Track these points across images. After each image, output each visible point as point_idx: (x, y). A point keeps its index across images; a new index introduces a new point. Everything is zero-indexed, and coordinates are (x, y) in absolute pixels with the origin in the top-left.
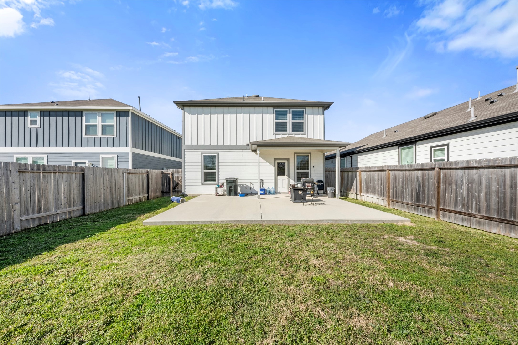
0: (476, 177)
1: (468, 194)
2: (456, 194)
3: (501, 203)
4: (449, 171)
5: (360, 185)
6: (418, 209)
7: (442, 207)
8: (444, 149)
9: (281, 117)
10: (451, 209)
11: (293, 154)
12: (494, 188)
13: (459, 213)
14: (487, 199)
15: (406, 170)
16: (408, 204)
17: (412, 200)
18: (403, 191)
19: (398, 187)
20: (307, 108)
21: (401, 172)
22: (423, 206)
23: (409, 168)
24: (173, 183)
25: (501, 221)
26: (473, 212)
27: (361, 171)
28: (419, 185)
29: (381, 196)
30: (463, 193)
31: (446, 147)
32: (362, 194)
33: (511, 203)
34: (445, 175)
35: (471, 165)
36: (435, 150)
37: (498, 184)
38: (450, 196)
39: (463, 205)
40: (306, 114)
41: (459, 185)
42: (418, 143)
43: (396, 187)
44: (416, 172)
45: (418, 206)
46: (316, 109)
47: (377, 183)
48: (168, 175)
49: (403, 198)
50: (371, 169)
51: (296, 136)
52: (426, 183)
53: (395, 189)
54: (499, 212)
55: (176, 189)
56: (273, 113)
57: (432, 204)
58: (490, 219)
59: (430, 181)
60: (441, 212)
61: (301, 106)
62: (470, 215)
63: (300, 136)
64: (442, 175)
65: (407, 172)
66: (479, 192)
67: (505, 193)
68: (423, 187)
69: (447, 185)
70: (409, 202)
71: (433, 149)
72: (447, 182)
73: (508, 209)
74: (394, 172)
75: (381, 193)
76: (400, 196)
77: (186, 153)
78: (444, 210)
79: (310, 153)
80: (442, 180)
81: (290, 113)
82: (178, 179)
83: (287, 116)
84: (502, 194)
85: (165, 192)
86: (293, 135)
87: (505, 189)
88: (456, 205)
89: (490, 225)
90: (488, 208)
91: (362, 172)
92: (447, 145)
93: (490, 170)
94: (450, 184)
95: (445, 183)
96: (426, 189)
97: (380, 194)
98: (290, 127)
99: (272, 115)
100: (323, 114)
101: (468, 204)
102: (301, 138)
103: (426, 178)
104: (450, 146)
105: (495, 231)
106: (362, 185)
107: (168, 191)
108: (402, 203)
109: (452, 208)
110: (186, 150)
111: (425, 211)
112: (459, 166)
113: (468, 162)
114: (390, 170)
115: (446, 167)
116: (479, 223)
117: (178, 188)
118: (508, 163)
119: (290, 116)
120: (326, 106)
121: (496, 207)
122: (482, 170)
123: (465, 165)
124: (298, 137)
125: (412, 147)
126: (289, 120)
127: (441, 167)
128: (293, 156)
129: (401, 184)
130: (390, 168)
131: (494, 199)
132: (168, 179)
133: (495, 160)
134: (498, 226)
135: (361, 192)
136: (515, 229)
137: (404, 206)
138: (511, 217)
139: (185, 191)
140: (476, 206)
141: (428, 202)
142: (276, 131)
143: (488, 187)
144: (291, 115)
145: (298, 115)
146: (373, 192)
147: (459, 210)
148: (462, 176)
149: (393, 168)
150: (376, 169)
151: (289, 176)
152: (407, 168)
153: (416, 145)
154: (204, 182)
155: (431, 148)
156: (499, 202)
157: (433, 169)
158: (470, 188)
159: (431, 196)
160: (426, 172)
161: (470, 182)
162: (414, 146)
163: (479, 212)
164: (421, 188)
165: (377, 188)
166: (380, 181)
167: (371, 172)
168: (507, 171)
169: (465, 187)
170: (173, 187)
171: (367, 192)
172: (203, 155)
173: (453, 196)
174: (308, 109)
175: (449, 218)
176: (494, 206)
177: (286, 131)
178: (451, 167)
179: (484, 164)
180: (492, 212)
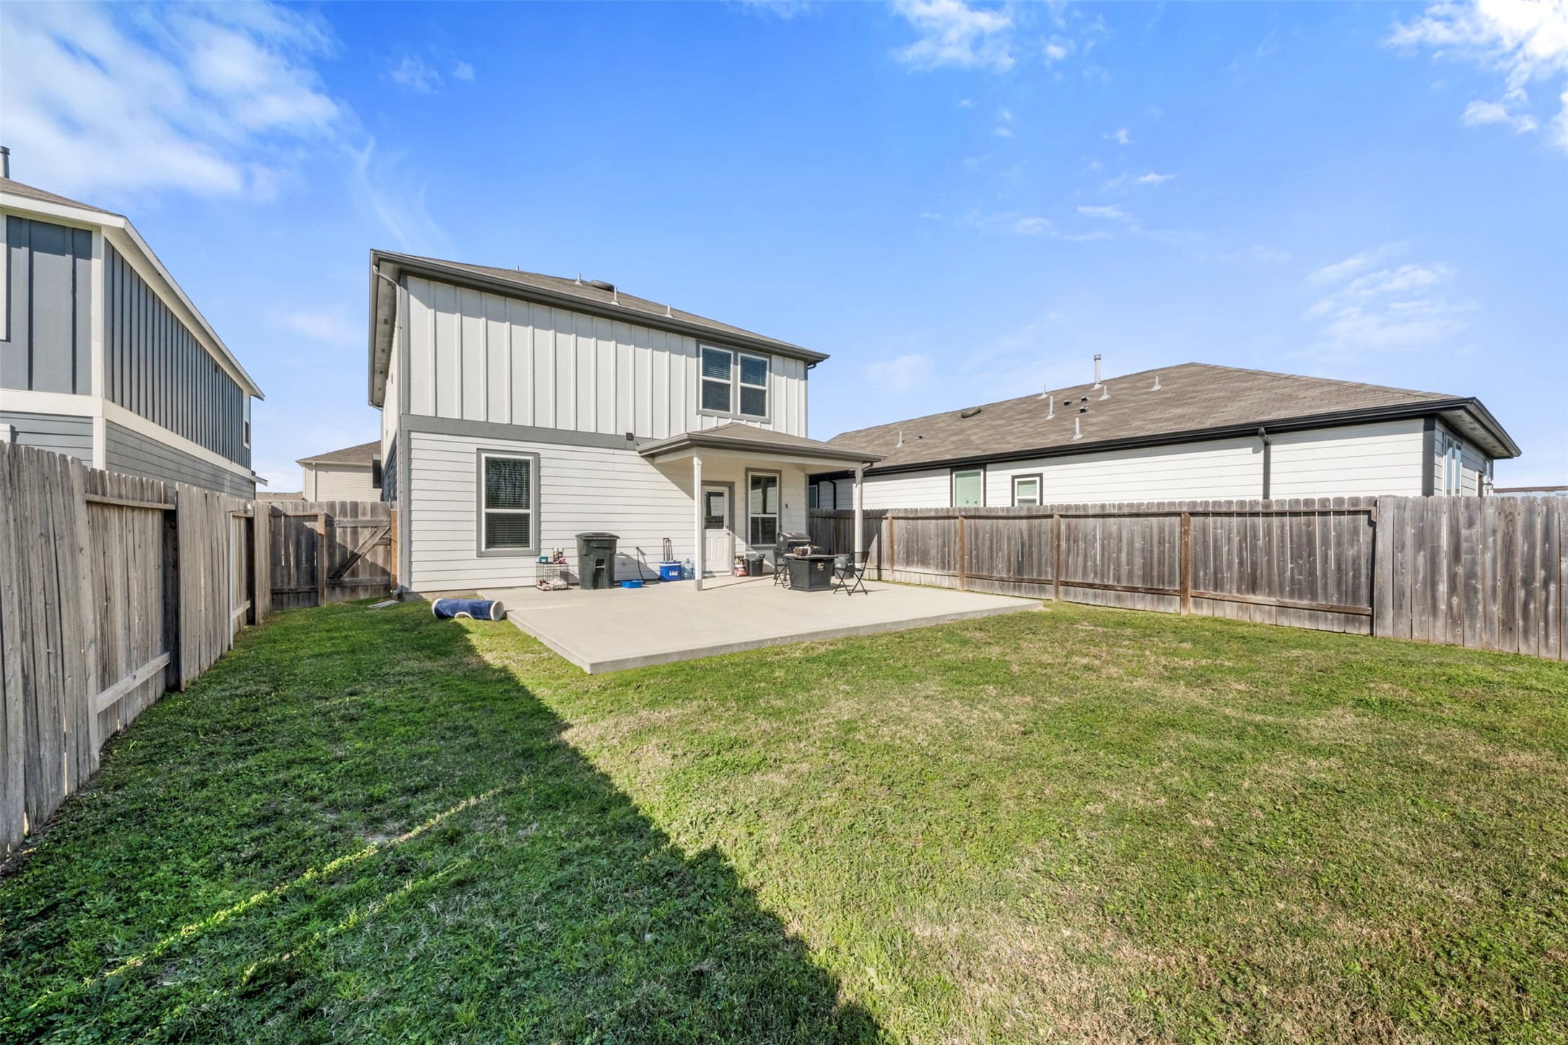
0: (1114, 529)
1: (1103, 555)
2: (1086, 556)
3: (1147, 566)
4: (1074, 520)
5: (892, 547)
6: (1020, 587)
7: (1062, 579)
8: (1034, 482)
9: (714, 369)
10: (1077, 580)
11: (743, 471)
12: (1138, 545)
13: (1091, 586)
14: (1130, 562)
15: (998, 518)
16: (1002, 580)
17: (1009, 571)
18: (992, 557)
19: (981, 549)
20: (774, 357)
21: (989, 521)
22: (1031, 581)
23: (1005, 514)
24: (331, 555)
25: (1149, 591)
26: (1111, 583)
27: (893, 518)
28: (1023, 544)
29: (943, 568)
30: (1095, 554)
31: (1038, 479)
32: (895, 568)
33: (1159, 566)
34: (1068, 527)
35: (1107, 511)
36: (1019, 483)
37: (1144, 540)
38: (1076, 561)
39: (1096, 574)
40: (770, 371)
41: (1089, 542)
42: (988, 466)
43: (977, 549)
44: (1017, 521)
45: (1021, 581)
46: (790, 363)
47: (933, 545)
48: (308, 524)
49: (991, 569)
50: (919, 515)
51: (750, 424)
52: (1035, 539)
53: (974, 553)
54: (1144, 580)
55: (346, 578)
56: (698, 356)
57: (1047, 576)
58: (1134, 590)
59: (1043, 537)
60: (1061, 588)
61: (760, 350)
62: (1106, 587)
63: (757, 425)
64: (1063, 527)
65: (1000, 521)
66: (1119, 551)
67: (1152, 551)
68: (1030, 547)
69: (1072, 542)
70: (1004, 575)
71: (1016, 480)
72: (1072, 538)
73: (1155, 574)
74: (972, 521)
75: (943, 563)
76: (986, 564)
77: (414, 444)
78: (1066, 584)
79: (779, 472)
80: (1063, 536)
81: (736, 364)
82: (355, 541)
83: (729, 368)
84: (1147, 553)
85: (290, 592)
86: (744, 422)
87: (1152, 546)
88: (1085, 574)
89: (1133, 598)
90: (1130, 575)
91: (895, 521)
92: (1040, 475)
93: (1134, 519)
94: (1076, 541)
95: (1068, 540)
96: (1035, 550)
97: (940, 564)
98: (735, 399)
99: (695, 360)
100: (806, 378)
101: (1102, 570)
102: (760, 430)
103: (1035, 532)
104: (1044, 477)
105: (1139, 606)
106: (896, 547)
107: (306, 588)
108: (990, 578)
109: (1079, 580)
110: (413, 435)
111: (1033, 588)
112: (1090, 513)
113: (1103, 506)
114: (965, 517)
115: (1069, 513)
116: (1118, 598)
117: (354, 574)
118: (1155, 510)
119: (736, 370)
120: (810, 360)
121: (1141, 573)
122: (1123, 519)
123: (1098, 511)
124: (753, 427)
125: (979, 474)
126: (735, 379)
127: (1064, 513)
128: (743, 476)
129: (987, 543)
130: (963, 514)
131: (1138, 562)
132: (303, 539)
133: (1139, 505)
134: (1143, 598)
135: (892, 562)
136: (1163, 599)
137: (992, 585)
138: (1159, 584)
139: (410, 583)
140: (1114, 574)
141: (1039, 573)
142: (704, 406)
143: (1131, 544)
144: (739, 367)
145: (754, 371)
146: (924, 561)
147: (1090, 581)
148: (1095, 529)
149: (972, 514)
150: (932, 514)
151: (732, 527)
152: (1001, 514)
153: (985, 471)
154: (487, 547)
155: (1014, 477)
156: (1144, 564)
157: (1051, 516)
158: (1106, 546)
159: (1044, 562)
160: (1037, 521)
161: (1106, 537)
162: (982, 473)
163: (1119, 580)
164: (1026, 549)
165: (933, 552)
166: (941, 539)
167: (920, 521)
168: (1154, 520)
169: (1098, 545)
170: (329, 570)
171: (908, 562)
172: (484, 456)
173: (1080, 559)
174: (777, 361)
175: (1075, 596)
176: (1138, 572)
177: (728, 409)
178: (1078, 513)
179: (1126, 511)
180: (1136, 581)
